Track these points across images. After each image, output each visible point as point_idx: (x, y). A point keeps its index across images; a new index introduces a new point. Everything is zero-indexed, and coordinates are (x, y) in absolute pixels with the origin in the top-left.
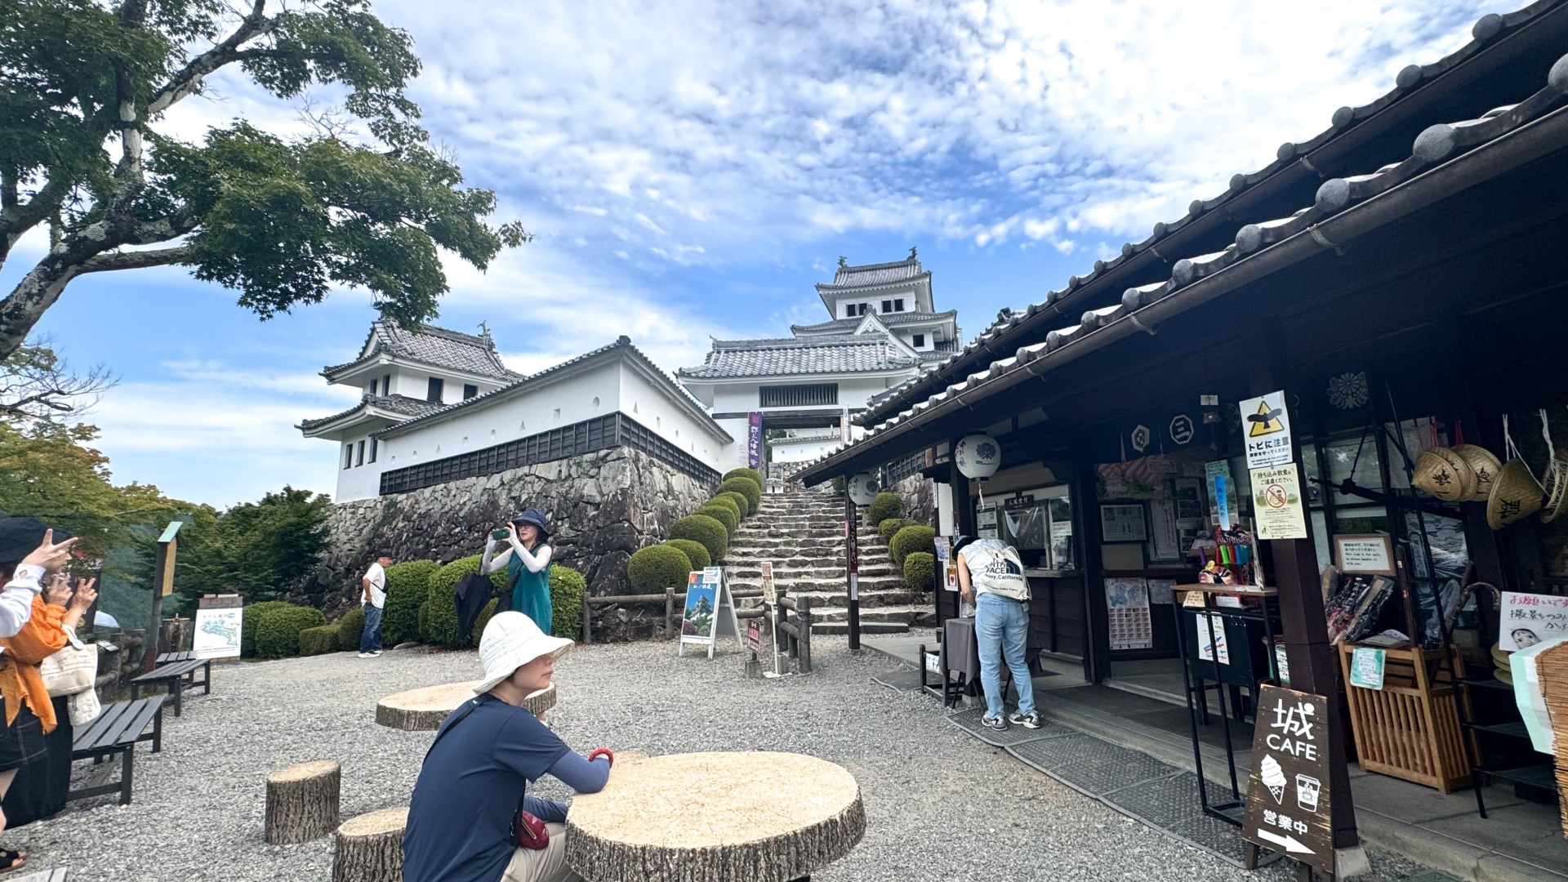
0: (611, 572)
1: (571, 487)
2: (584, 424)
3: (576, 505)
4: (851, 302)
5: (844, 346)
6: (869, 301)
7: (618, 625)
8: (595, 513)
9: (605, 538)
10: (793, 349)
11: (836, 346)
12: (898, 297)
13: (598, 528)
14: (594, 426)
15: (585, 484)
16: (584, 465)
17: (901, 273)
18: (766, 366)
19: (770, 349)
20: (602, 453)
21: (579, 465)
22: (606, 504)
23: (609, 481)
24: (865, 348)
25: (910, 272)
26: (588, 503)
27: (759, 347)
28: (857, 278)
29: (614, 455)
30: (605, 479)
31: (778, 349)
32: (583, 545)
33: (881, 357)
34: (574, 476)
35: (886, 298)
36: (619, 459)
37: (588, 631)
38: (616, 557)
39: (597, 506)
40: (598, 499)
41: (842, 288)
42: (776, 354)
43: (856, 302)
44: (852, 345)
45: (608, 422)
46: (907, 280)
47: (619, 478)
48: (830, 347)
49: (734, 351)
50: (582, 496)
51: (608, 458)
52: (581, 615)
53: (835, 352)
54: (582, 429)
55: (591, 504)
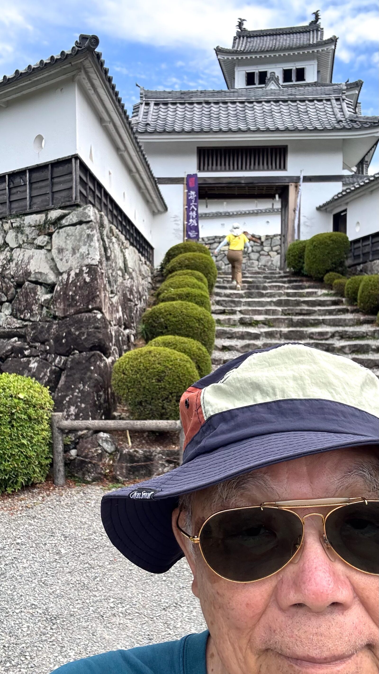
0: (82, 380)
1: (10, 260)
2: (21, 173)
3: (19, 285)
4: (251, 69)
5: (294, 101)
6: (269, 69)
7: (101, 456)
8: (48, 296)
9: (69, 333)
10: (234, 103)
11: (285, 101)
12: (299, 65)
13: (55, 317)
14: (37, 176)
15: (31, 258)
16: (27, 230)
17: (303, 39)
18: (205, 121)
19: (208, 103)
20: (54, 214)
21: (19, 229)
22: (66, 286)
23: (68, 254)
24: (319, 105)
25: (313, 39)
26: (36, 283)
27: (194, 99)
28: (256, 43)
29: (73, 218)
30: (60, 251)
31: (217, 103)
32: (35, 339)
33: (339, 116)
34: (13, 244)
35: (288, 66)
36: (80, 223)
37: (60, 466)
38: (88, 360)
39: (50, 288)
40: (51, 278)
41: (242, 53)
42: (214, 108)
43: (256, 69)
44: (303, 101)
45: (59, 171)
46: (310, 46)
47: (83, 249)
48: (277, 101)
49: (166, 104)
50: (27, 274)
51: (64, 222)
52: (51, 446)
53: (284, 107)
54: (18, 181)
55: (41, 284)
